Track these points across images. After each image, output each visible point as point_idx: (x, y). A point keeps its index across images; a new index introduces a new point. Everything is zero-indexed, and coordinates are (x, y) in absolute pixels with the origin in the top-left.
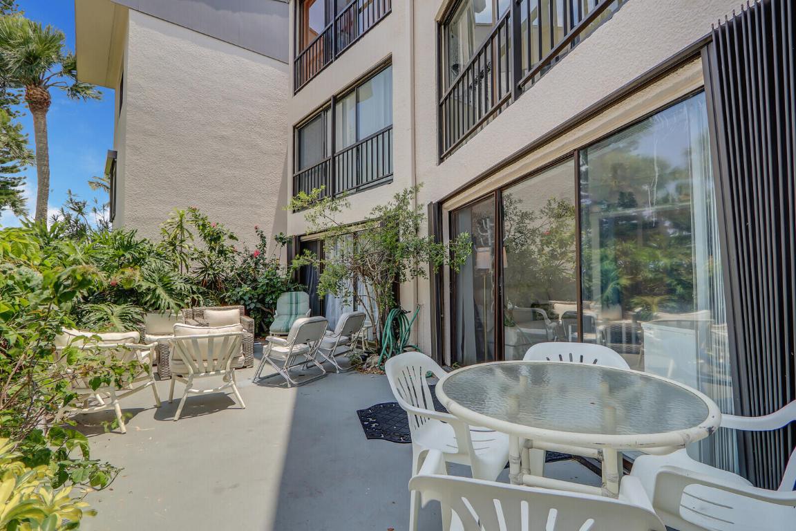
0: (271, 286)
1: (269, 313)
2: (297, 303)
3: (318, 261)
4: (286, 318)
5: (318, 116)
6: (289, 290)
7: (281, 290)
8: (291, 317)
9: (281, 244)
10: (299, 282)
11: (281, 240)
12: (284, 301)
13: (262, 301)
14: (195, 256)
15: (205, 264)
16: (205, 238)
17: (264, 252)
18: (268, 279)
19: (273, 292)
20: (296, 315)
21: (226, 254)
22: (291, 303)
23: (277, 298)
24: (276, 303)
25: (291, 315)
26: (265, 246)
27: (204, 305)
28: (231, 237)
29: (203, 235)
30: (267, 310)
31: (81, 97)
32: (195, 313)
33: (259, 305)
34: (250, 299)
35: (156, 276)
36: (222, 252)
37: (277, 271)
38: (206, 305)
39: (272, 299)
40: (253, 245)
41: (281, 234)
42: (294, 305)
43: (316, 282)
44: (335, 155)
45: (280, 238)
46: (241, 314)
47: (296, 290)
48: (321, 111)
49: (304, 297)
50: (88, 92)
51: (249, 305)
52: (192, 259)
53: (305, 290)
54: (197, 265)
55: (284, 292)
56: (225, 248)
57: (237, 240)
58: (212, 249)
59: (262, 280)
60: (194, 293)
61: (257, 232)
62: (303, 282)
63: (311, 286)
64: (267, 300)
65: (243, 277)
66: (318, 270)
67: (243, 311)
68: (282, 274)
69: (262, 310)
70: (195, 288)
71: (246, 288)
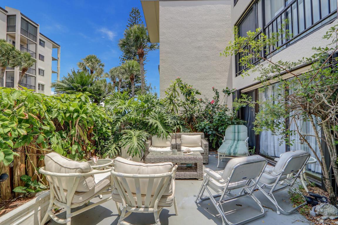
0: (221, 121)
1: (221, 137)
2: (238, 132)
3: (254, 102)
4: (231, 142)
5: (251, 9)
6: (233, 123)
7: (228, 124)
8: (234, 142)
9: (227, 94)
10: (240, 118)
11: (227, 92)
12: (230, 131)
13: (217, 130)
14: (180, 104)
15: (186, 109)
16: (184, 94)
17: (218, 101)
18: (219, 117)
19: (222, 125)
20: (238, 140)
21: (195, 103)
22: (235, 132)
23: (225, 128)
24: (225, 132)
25: (234, 140)
26: (218, 98)
27: (183, 131)
28: (197, 93)
29: (183, 93)
30: (220, 135)
31: (153, 49)
32: (177, 136)
33: (214, 132)
34: (209, 128)
35: (157, 115)
36: (193, 102)
37: (226, 112)
38: (184, 131)
39: (222, 129)
40: (211, 97)
41: (227, 88)
42: (236, 134)
43: (253, 119)
44: (265, 27)
45: (227, 91)
46: (202, 138)
47: (238, 124)
48: (253, 4)
49: (243, 129)
50: (155, 47)
51: (209, 131)
52: (179, 106)
53: (244, 124)
54: (181, 109)
55: (230, 125)
56: (194, 99)
57: (201, 94)
58: (187, 100)
59: (216, 117)
60: (178, 124)
61: (214, 90)
62: (243, 118)
63: (249, 121)
64: (219, 129)
65: (206, 115)
66: (254, 110)
67: (204, 136)
68: (229, 114)
69: (217, 135)
70: (179, 122)
71: (206, 122)
